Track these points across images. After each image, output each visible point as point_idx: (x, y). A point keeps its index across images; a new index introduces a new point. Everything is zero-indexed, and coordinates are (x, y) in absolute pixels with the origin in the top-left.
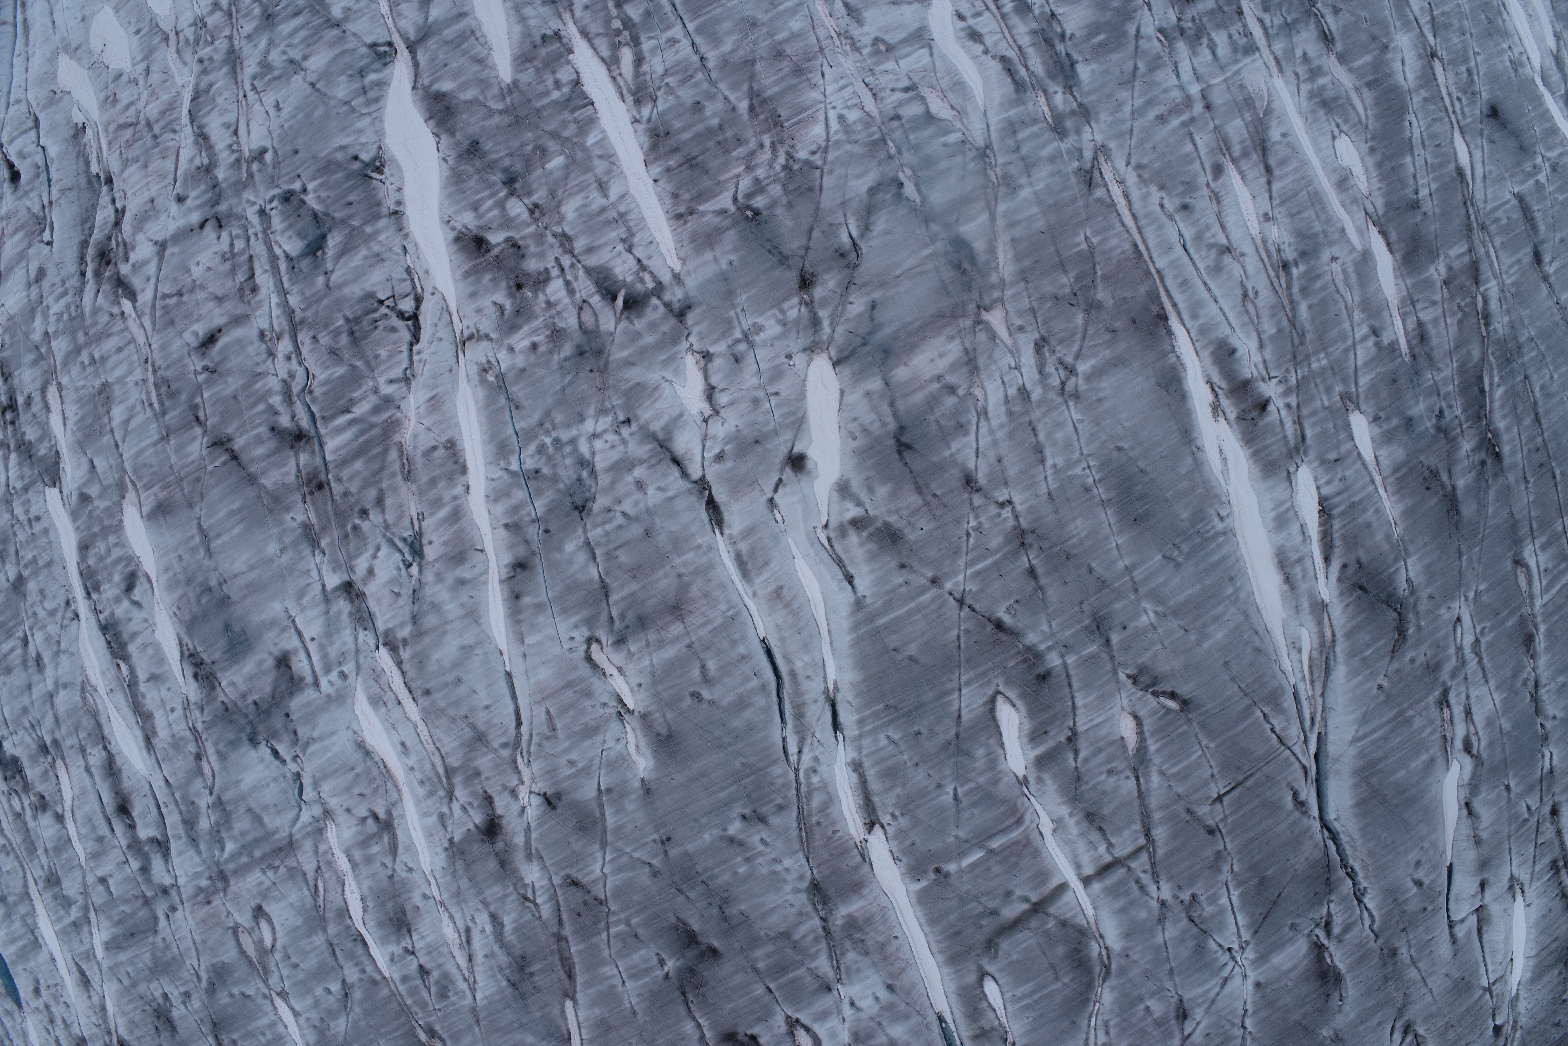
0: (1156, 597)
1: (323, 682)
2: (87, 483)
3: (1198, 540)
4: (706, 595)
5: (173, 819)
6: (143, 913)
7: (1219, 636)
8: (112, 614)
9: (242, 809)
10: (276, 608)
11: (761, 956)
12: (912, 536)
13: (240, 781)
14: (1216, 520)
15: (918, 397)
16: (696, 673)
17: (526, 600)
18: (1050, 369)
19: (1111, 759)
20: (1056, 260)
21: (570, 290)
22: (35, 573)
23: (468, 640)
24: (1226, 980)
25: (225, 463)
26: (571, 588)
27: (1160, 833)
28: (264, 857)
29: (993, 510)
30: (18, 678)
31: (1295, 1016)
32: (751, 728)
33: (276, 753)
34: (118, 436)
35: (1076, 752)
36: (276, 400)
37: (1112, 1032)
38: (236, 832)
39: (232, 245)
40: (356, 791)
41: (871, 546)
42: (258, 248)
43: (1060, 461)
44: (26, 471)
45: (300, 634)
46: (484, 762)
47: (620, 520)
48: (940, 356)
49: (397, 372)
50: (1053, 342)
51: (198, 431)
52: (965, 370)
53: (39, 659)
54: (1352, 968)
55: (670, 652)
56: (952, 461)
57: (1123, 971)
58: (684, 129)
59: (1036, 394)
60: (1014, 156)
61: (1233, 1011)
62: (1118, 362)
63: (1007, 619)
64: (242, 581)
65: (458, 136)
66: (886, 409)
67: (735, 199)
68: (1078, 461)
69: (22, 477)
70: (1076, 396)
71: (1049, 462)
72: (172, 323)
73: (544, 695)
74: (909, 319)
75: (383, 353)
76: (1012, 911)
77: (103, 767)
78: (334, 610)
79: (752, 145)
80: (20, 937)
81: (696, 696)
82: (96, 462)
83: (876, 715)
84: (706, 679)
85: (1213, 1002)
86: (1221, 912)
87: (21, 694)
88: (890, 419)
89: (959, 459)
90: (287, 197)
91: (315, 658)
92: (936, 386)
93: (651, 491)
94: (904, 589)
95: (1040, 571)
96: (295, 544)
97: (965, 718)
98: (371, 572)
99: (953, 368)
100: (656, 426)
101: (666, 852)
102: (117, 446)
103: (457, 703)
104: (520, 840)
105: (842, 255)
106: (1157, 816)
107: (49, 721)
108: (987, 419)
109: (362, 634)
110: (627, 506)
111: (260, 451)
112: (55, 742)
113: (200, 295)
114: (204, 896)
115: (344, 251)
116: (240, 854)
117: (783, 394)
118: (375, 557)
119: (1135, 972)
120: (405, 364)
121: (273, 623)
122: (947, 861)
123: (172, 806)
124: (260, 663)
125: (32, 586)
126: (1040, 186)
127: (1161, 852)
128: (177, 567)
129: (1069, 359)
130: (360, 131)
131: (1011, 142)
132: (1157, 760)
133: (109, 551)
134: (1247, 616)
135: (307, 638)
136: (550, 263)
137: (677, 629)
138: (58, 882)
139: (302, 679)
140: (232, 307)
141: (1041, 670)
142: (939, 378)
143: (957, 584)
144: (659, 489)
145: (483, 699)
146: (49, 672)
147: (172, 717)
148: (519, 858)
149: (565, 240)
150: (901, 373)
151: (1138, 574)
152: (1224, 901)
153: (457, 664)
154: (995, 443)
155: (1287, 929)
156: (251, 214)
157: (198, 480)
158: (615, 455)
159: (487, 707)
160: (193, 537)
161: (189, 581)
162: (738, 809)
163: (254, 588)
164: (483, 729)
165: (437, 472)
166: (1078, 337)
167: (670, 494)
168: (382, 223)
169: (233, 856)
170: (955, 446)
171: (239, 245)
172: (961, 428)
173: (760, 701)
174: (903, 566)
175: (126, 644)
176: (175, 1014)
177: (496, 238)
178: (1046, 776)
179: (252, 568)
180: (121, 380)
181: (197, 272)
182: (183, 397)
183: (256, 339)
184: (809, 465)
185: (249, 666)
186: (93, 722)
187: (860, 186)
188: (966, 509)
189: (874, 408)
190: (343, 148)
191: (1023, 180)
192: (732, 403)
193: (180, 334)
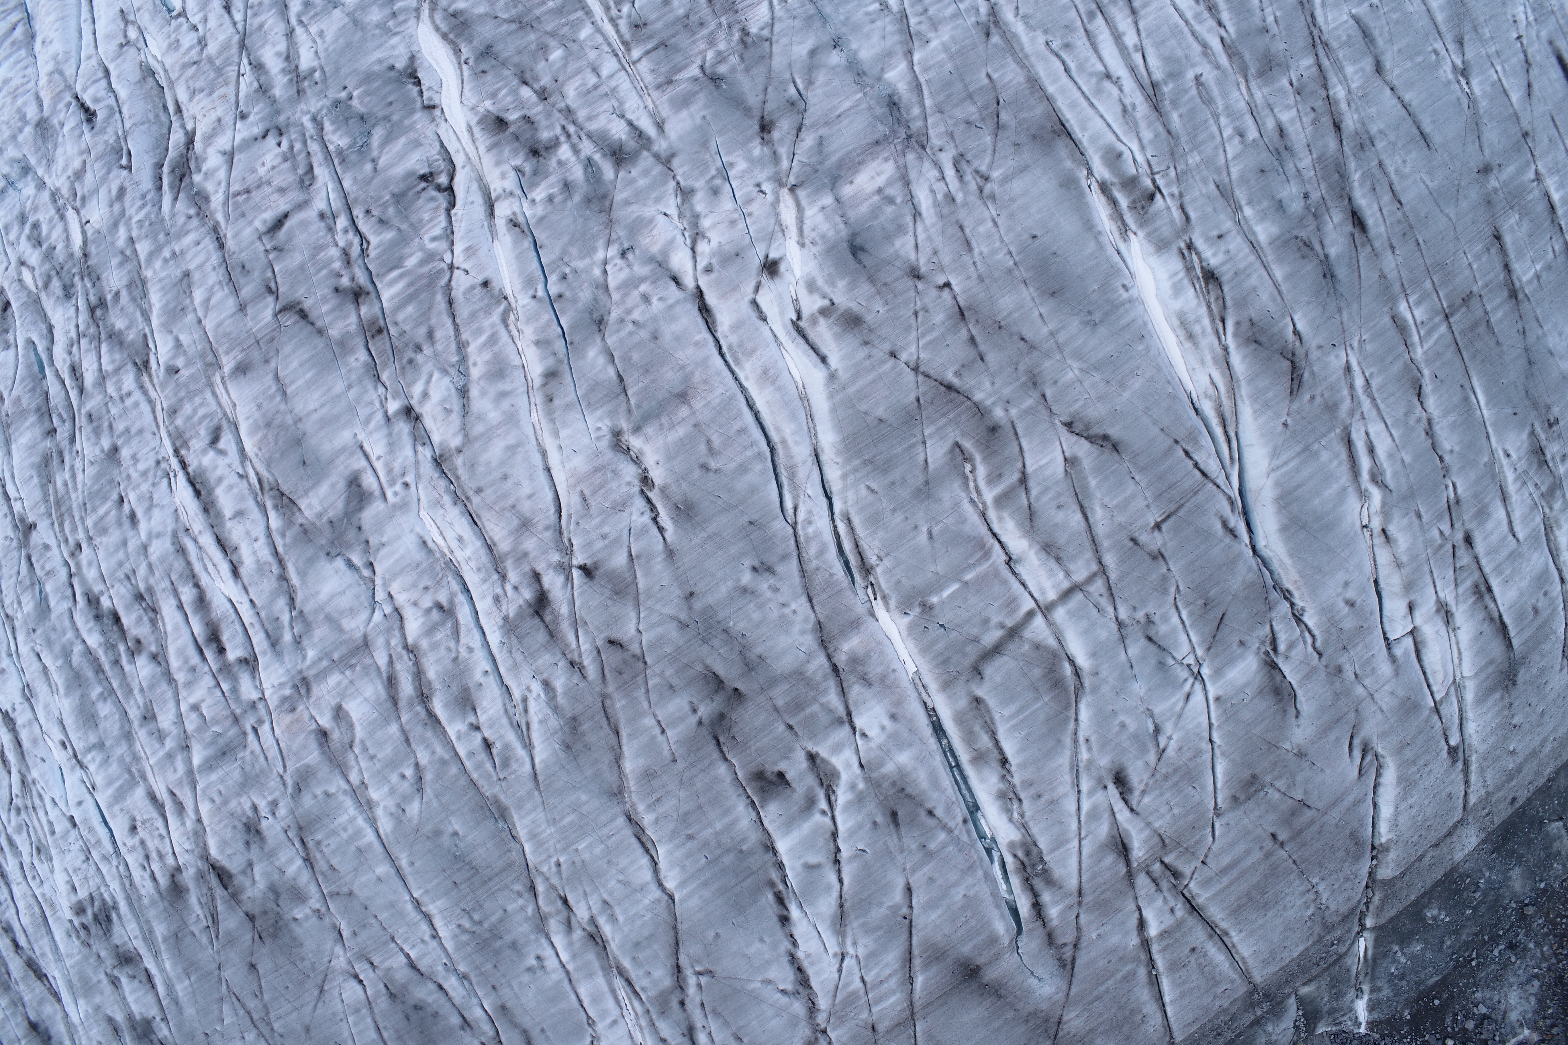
0: (1078, 355)
1: (389, 494)
2: (174, 357)
3: (1108, 308)
4: (706, 382)
5: (258, 639)
6: (233, 731)
7: (1137, 385)
8: (200, 464)
9: (321, 617)
10: (345, 437)
11: (781, 695)
12: (869, 318)
13: (318, 593)
14: (1122, 291)
15: (864, 208)
16: (702, 448)
17: (557, 402)
18: (968, 177)
19: (1059, 495)
20: (964, 94)
21: (576, 151)
22: (128, 441)
23: (511, 440)
24: (1188, 696)
25: (295, 323)
26: (595, 386)
27: (1109, 560)
28: (342, 658)
29: (934, 292)
30: (114, 536)
31: (1257, 731)
32: (753, 490)
33: (350, 564)
34: (200, 314)
35: (1027, 490)
36: (337, 265)
37: (1094, 748)
38: (316, 639)
39: (292, 147)
40: (422, 586)
41: (837, 329)
42: (314, 147)
43: (985, 250)
44: (117, 356)
45: (367, 457)
46: (530, 544)
47: (630, 327)
48: (878, 174)
49: (437, 231)
50: (969, 156)
51: (270, 299)
52: (899, 185)
53: (133, 517)
54: (1300, 683)
55: (681, 431)
56: (897, 256)
57: (1095, 689)
58: (658, 19)
59: (959, 197)
60: (922, 18)
61: (1199, 725)
62: (1023, 169)
63: (956, 381)
64: (315, 417)
65: (475, 42)
66: (838, 219)
67: (702, 68)
68: (999, 249)
69: (113, 362)
70: (993, 197)
71: (976, 251)
72: (243, 215)
73: (578, 480)
74: (850, 148)
75: (426, 216)
76: (992, 636)
77: (194, 603)
78: (396, 429)
79: (712, 26)
80: (118, 779)
81: (705, 467)
82: (182, 337)
83: (855, 470)
84: (712, 451)
85: (1180, 716)
86: (1174, 630)
87: (117, 550)
88: (842, 226)
89: (902, 252)
90: (337, 103)
91: (382, 475)
92: (876, 198)
93: (654, 300)
94: (868, 363)
95: (978, 339)
96: (360, 381)
97: (931, 467)
98: (425, 395)
99: (889, 183)
100: (655, 249)
101: (690, 608)
102: (200, 321)
103: (504, 496)
104: (564, 610)
105: (793, 104)
106: (1106, 544)
107: (142, 571)
108: (922, 220)
109: (420, 448)
110: (636, 315)
111: (325, 308)
112: (150, 590)
113: (267, 190)
114: (290, 705)
115: (388, 139)
116: (320, 659)
117: (756, 213)
118: (428, 382)
119: (1105, 689)
120: (444, 224)
121: (343, 450)
122: (930, 594)
123: (258, 626)
124: (333, 486)
125: (125, 453)
126: (946, 38)
127: (1113, 576)
128: (257, 415)
129: (983, 168)
130: (393, 47)
131: (919, 8)
132: (1098, 494)
133: (195, 411)
134: (1159, 369)
135: (373, 458)
136: (558, 131)
137: (684, 411)
138: (154, 717)
139: (371, 494)
140: (295, 196)
141: (990, 423)
142: (880, 190)
143: (911, 354)
144: (661, 299)
145: (526, 490)
146: (143, 526)
147: (257, 545)
148: (565, 627)
149: (568, 112)
150: (847, 191)
151: (1062, 337)
152: (1175, 619)
153: (502, 463)
154: (930, 238)
155: (1235, 645)
156: (306, 120)
157: (273, 339)
158: (623, 275)
159: (530, 497)
160: (269, 387)
161: (268, 425)
162: (748, 562)
163: (325, 423)
164: (528, 514)
165: (477, 307)
166: (989, 151)
167: (671, 301)
168: (418, 115)
169: (314, 663)
170: (898, 244)
171: (298, 146)
172: (901, 229)
173: (758, 467)
174: (866, 343)
175: (213, 489)
176: (264, 824)
177: (512, 116)
178: (1005, 514)
179: (322, 406)
180: (200, 266)
181: (262, 171)
182: (256, 274)
183: (317, 219)
184: (782, 267)
185: (324, 489)
186: (183, 564)
187: (801, 50)
188: (912, 293)
189: (827, 218)
190: (380, 61)
191: (931, 35)
192: (714, 226)
193: (251, 223)
